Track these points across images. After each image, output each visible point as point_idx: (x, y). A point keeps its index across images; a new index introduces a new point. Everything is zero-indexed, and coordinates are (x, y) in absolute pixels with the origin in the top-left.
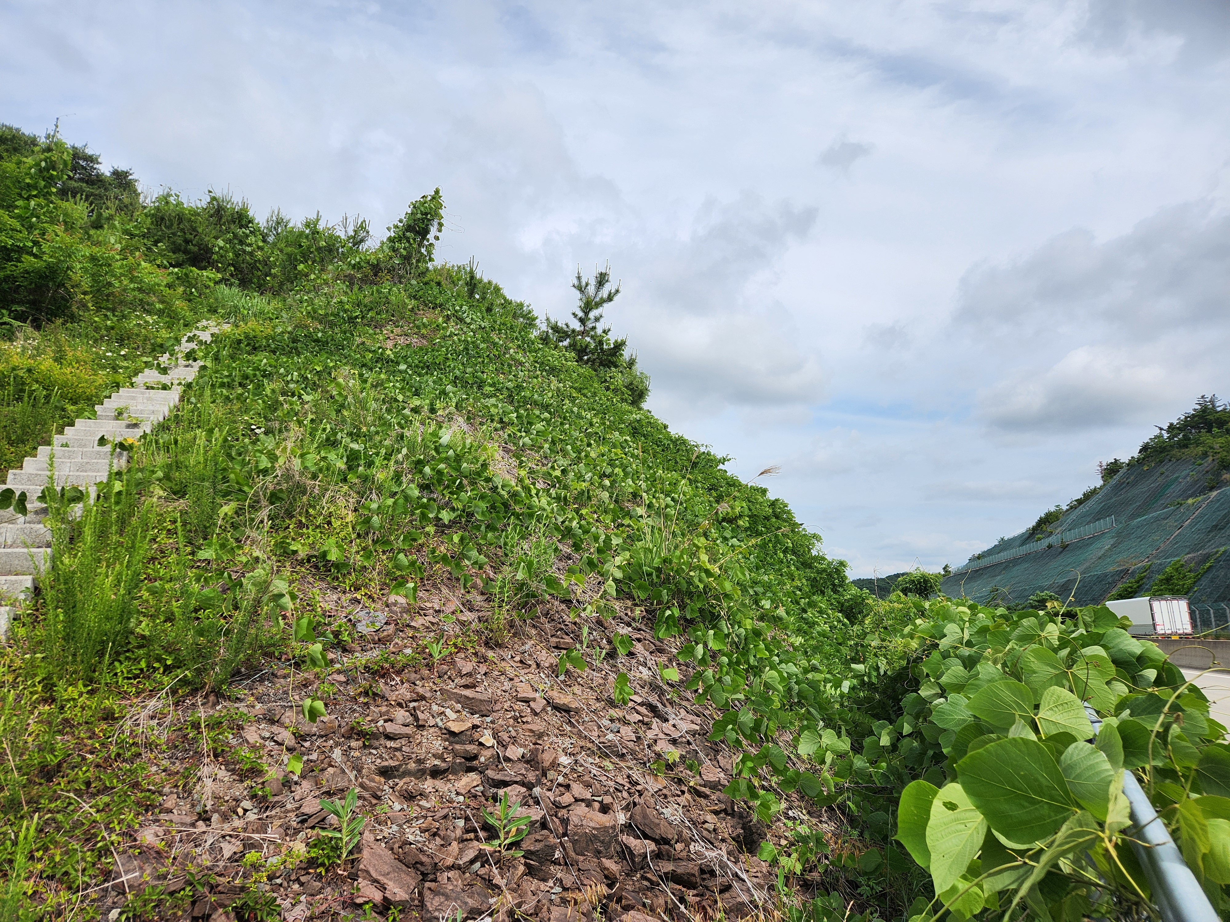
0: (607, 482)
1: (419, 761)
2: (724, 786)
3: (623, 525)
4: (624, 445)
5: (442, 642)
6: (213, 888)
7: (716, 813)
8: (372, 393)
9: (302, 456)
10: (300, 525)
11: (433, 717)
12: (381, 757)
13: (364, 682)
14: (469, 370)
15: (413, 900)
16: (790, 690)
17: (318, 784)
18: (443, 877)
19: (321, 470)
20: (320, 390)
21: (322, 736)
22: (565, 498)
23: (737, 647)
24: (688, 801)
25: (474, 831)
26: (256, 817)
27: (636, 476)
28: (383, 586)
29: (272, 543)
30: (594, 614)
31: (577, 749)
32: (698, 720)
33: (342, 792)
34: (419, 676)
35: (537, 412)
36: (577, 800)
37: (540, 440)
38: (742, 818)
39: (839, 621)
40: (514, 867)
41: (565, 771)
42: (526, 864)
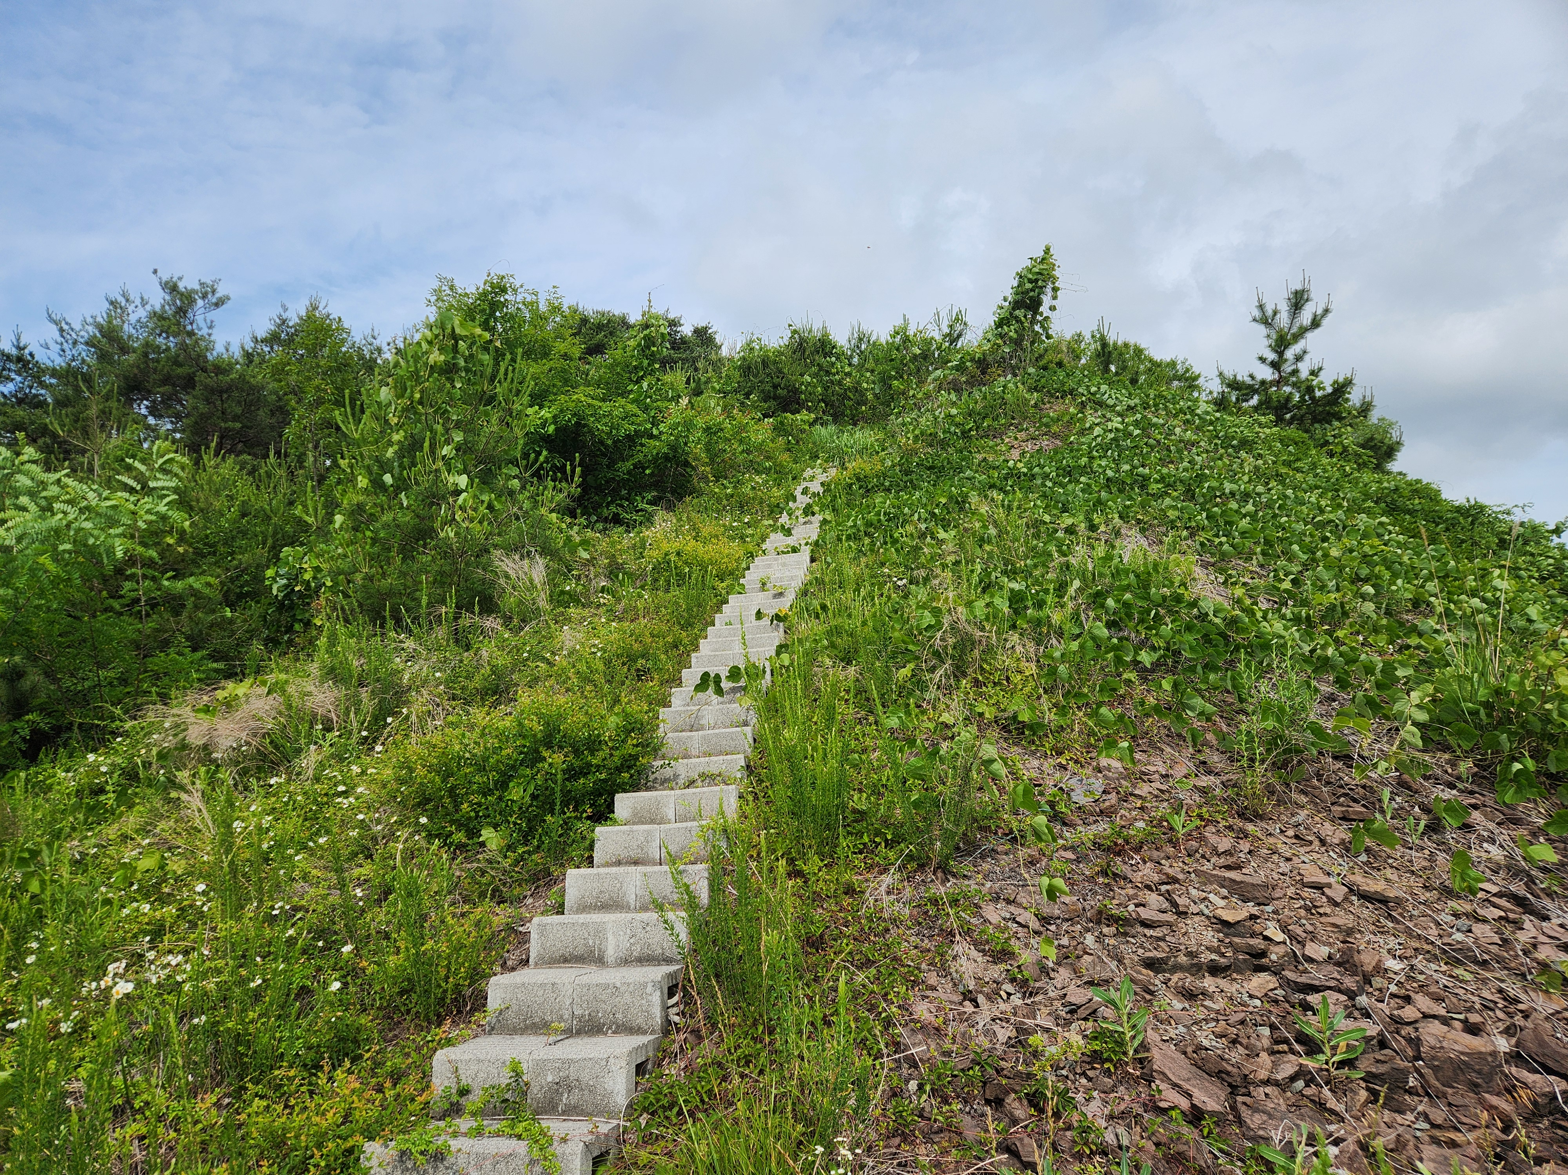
0: (1367, 589)
1: (1190, 954)
3: (1408, 647)
4: (1381, 531)
5: (1182, 813)
6: (999, 1072)
9: (969, 604)
11: (1195, 903)
12: (1142, 946)
13: (1098, 861)
14: (1124, 467)
15: (1227, 1113)
17: (1076, 972)
18: (1258, 1092)
19: (987, 618)
21: (1067, 920)
22: (1308, 617)
25: (1286, 1041)
26: (1022, 1001)
28: (1090, 747)
30: (1393, 773)
31: (1411, 952)
33: (1107, 983)
34: (1163, 855)
35: (1235, 506)
36: (1426, 1016)
37: (1249, 544)
40: (1352, 1091)
41: (1397, 978)
42: (1368, 1089)
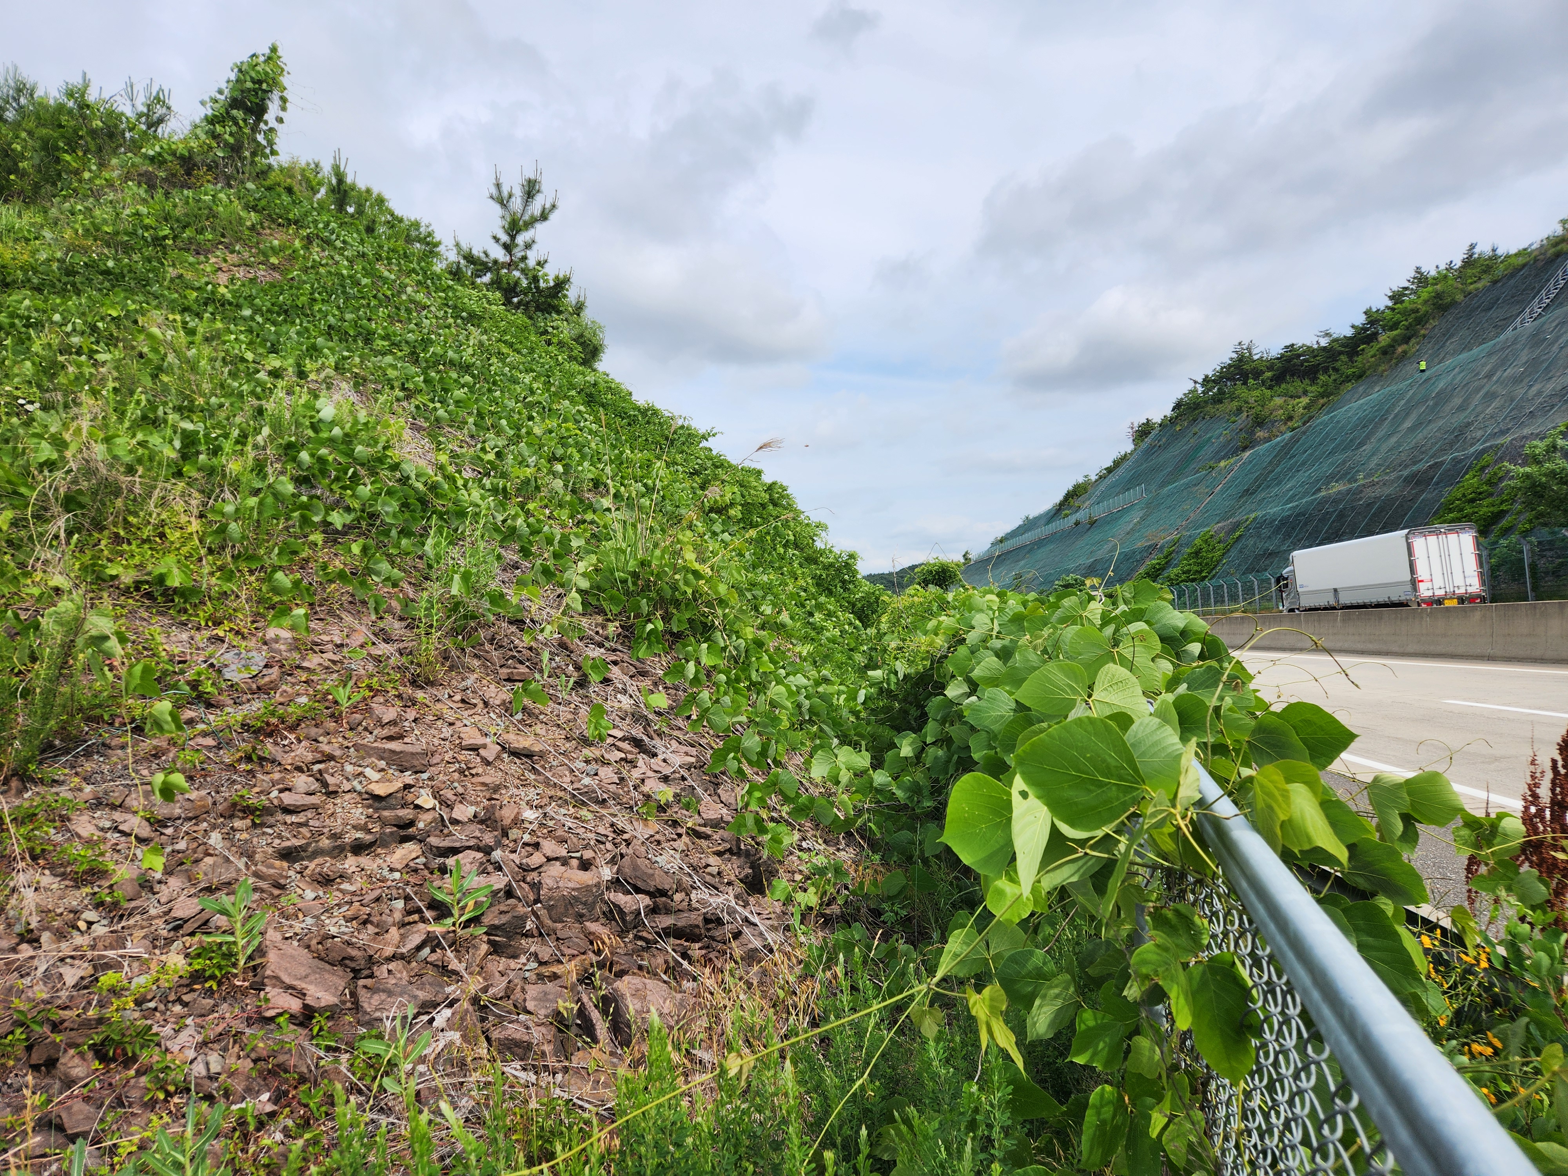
0: (559, 468)
1: (334, 836)
2: (727, 823)
3: (584, 521)
4: (578, 417)
5: (351, 684)
6: (56, 1027)
7: (719, 854)
8: (207, 351)
9: (107, 440)
10: (117, 539)
11: (348, 779)
12: (280, 837)
13: (243, 745)
14: (349, 316)
15: (344, 1002)
16: (799, 706)
17: (191, 879)
18: (381, 972)
19: (140, 461)
20: (121, 345)
21: (190, 819)
22: (505, 489)
23: (736, 662)
24: (686, 845)
25: (419, 911)
26: (107, 929)
27: (596, 458)
28: (257, 617)
29: (77, 566)
30: (556, 636)
31: (545, 801)
32: (693, 751)
33: (229, 886)
34: (321, 731)
35: (454, 375)
36: (549, 859)
37: (462, 413)
38: (750, 857)
39: (850, 624)
40: (474, 946)
41: (531, 827)
42: (489, 942)
